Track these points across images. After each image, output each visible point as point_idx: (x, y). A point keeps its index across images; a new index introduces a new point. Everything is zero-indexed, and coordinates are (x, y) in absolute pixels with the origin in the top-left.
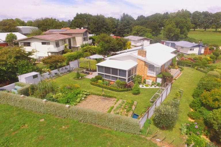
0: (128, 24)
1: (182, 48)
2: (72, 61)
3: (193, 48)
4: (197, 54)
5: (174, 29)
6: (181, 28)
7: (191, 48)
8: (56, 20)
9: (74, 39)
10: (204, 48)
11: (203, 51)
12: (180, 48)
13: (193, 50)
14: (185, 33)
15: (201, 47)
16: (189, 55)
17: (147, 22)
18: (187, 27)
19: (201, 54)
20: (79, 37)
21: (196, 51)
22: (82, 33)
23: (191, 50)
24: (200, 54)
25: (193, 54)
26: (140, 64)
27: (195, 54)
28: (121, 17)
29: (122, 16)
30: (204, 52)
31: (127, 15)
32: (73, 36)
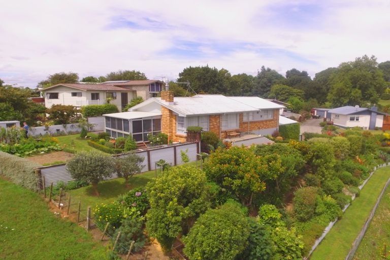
0: (269, 84)
1: (337, 116)
3: (356, 116)
4: (366, 128)
5: (349, 90)
7: (353, 116)
9: (135, 94)
10: (382, 117)
11: (379, 122)
12: (334, 116)
13: (357, 120)
14: (372, 98)
15: (372, 113)
16: (347, 128)
17: (301, 81)
19: (377, 129)
20: (142, 92)
21: (364, 122)
22: (146, 85)
23: (352, 119)
24: (373, 127)
25: (357, 127)
26: (164, 115)
27: (362, 128)
28: (259, 72)
29: (260, 71)
30: (383, 125)
31: (269, 70)
32: (134, 89)
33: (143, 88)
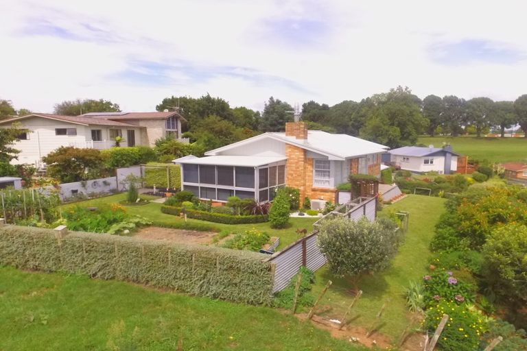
0: (281, 121)
1: (406, 158)
2: (123, 166)
3: (430, 158)
4: (441, 172)
5: (386, 127)
6: (402, 125)
7: (427, 158)
8: (111, 104)
9: (143, 133)
10: (456, 158)
11: (454, 166)
12: (402, 159)
13: (432, 162)
14: (411, 137)
15: (448, 154)
16: (422, 173)
17: (323, 116)
18: (413, 123)
19: (452, 172)
20: (155, 129)
21: (438, 165)
22: (163, 119)
23: (426, 162)
24: (448, 171)
25: (432, 171)
26: (293, 159)
27: (437, 172)
28: (266, 105)
29: (268, 103)
30: (458, 167)
31: (278, 102)
33: (158, 122)
